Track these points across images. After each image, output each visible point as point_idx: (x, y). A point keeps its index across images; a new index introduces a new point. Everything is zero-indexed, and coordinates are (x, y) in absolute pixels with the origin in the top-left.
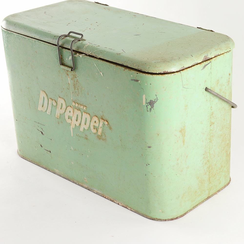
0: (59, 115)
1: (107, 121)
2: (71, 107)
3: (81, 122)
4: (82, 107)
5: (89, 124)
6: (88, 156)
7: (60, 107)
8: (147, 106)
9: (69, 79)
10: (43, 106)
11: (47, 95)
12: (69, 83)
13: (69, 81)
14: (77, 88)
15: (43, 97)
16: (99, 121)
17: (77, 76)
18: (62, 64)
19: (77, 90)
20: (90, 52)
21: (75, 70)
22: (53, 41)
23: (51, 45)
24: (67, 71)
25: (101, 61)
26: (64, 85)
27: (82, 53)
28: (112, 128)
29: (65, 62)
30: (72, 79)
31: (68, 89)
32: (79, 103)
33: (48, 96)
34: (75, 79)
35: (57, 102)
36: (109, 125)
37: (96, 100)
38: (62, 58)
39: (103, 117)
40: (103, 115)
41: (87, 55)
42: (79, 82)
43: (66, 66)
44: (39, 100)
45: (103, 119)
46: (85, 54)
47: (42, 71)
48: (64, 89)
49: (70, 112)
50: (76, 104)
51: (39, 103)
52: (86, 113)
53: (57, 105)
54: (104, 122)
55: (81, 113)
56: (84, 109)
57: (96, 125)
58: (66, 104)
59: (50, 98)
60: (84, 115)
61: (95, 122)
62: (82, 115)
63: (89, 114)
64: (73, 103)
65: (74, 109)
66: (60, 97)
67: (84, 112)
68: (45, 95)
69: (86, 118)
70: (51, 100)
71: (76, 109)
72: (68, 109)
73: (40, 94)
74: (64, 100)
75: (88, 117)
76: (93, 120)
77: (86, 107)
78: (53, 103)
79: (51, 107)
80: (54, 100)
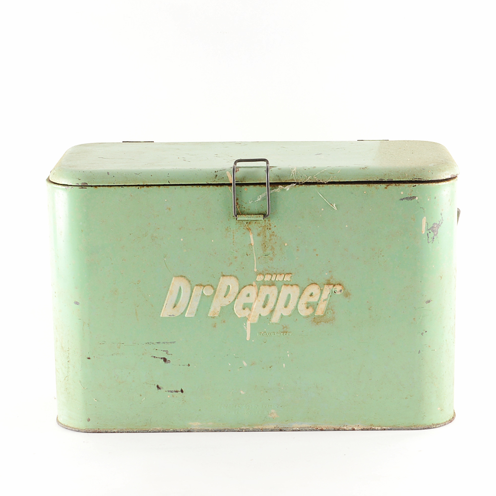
0: (219, 309)
1: (340, 285)
2: (252, 285)
3: (275, 306)
4: (280, 278)
5: (296, 303)
6: (284, 365)
7: (224, 294)
8: (428, 234)
9: (251, 236)
10: (174, 307)
11: (189, 282)
12: (251, 244)
13: (252, 238)
14: (270, 248)
15: (178, 288)
16: (321, 289)
17: (273, 226)
18: (238, 214)
19: (271, 250)
20: (308, 178)
21: (268, 217)
22: (216, 180)
23: (211, 186)
24: (247, 223)
25: (335, 185)
26: (236, 251)
27: (289, 184)
28: (350, 294)
29: (243, 209)
30: (259, 235)
31: (247, 255)
32: (275, 272)
33: (191, 282)
34: (268, 233)
35: (215, 287)
36: (344, 290)
37: (317, 255)
38: (237, 203)
39: (331, 280)
40: (332, 277)
41: (301, 184)
42: (276, 236)
43: (248, 214)
44: (166, 296)
45: (332, 284)
46: (295, 183)
47: (182, 240)
48: (236, 258)
49: (248, 295)
50: (266, 276)
51: (166, 301)
52: (290, 286)
53: (215, 292)
54: (334, 287)
55: (278, 289)
56: (285, 280)
57: (312, 300)
58: (239, 284)
59: (197, 285)
60: (285, 291)
61: (311, 295)
62: (279, 292)
63: (297, 285)
64: (258, 276)
65: (260, 286)
66: (224, 276)
67: (285, 285)
68: (182, 284)
69: (289, 295)
70: (199, 287)
71: (264, 285)
72: (245, 291)
73: (171, 285)
74: (236, 277)
75: (295, 291)
76: (307, 293)
77: (291, 275)
78: (204, 292)
79: (199, 300)
80: (207, 285)
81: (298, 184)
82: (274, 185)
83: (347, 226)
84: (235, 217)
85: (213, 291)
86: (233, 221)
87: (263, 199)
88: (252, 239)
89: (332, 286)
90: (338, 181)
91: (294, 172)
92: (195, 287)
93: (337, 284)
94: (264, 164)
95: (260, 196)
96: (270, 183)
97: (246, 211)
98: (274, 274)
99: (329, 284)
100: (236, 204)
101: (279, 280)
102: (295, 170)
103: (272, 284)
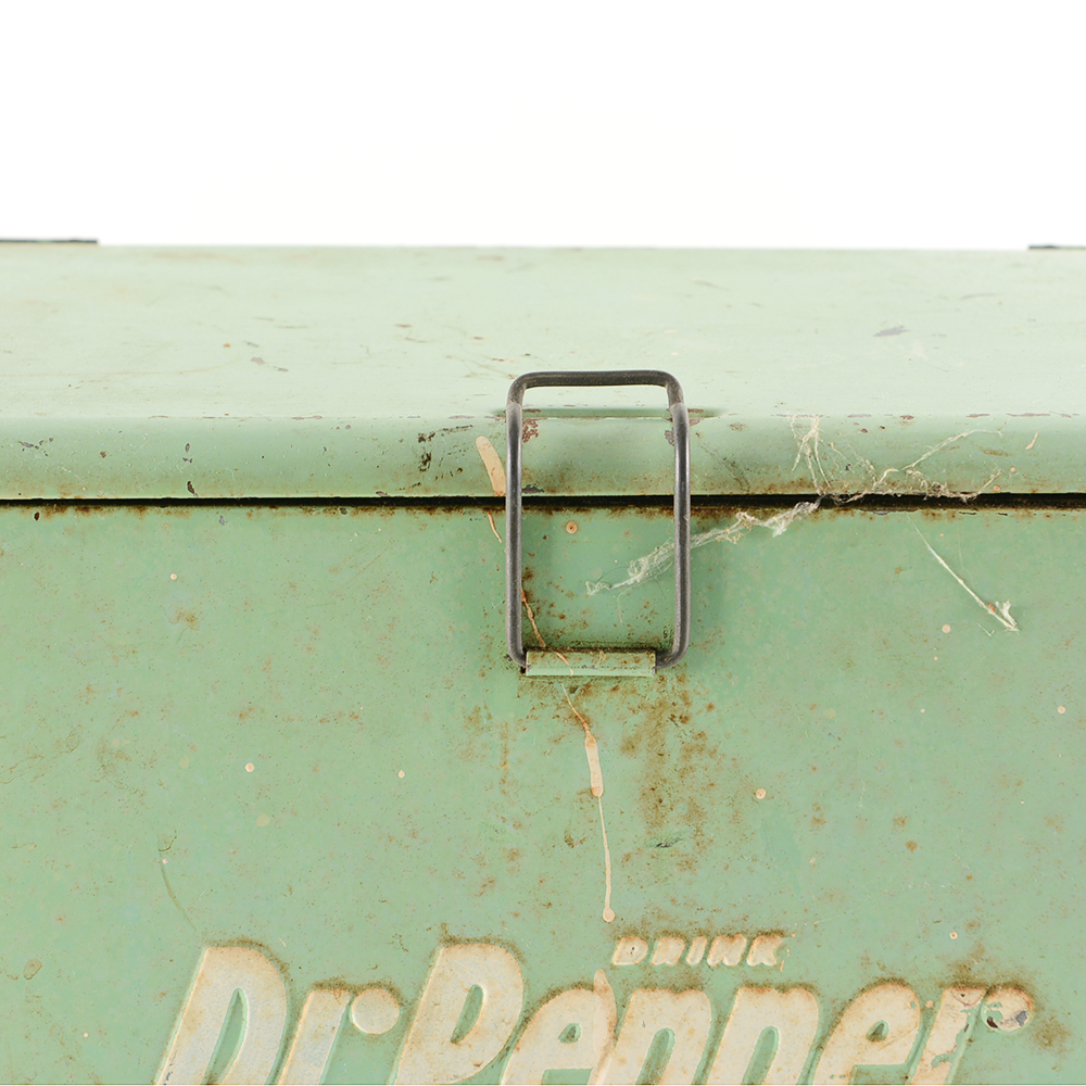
1: (1018, 988)
2: (592, 988)
4: (726, 954)
7: (450, 1028)
9: (592, 753)
11: (283, 968)
12: (591, 791)
13: (594, 762)
14: (682, 809)
15: (228, 998)
16: (923, 1009)
17: (698, 704)
18: (529, 645)
19: (688, 818)
20: (878, 474)
21: (680, 662)
22: (427, 478)
23: (401, 513)
24: (573, 690)
25: (1010, 512)
26: (518, 826)
27: (787, 501)
28: (1063, 1033)
29: (557, 624)
30: (629, 747)
31: (570, 842)
32: (703, 925)
33: (293, 971)
34: (673, 737)
35: (407, 993)
36: (1039, 1009)
37: (911, 846)
38: (526, 594)
39: (976, 966)
40: (979, 952)
41: (846, 503)
42: (712, 753)
43: (581, 648)
44: (168, 1037)
45: (977, 986)
46: (811, 498)
47: (249, 768)
48: (514, 855)
49: (570, 1035)
50: (659, 944)
51: (166, 1063)
52: (773, 990)
53: (407, 1020)
54: (991, 1000)
55: (716, 1004)
56: (749, 962)
57: (877, 1057)
58: (527, 983)
59: (320, 986)
60: (751, 1015)
61: (876, 1035)
62: (720, 1022)
63: (807, 987)
64: (620, 946)
65: (628, 991)
66: (451, 941)
67: (750, 985)
68: (252, 979)
69: (769, 1035)
70: (328, 996)
71: (649, 986)
72: (554, 1016)
73: (195, 984)
74: (512, 947)
75: (798, 1017)
76: (855, 1026)
77: (780, 941)
78: (354, 1019)
79: (326, 1058)
80: (371, 985)
81: (827, 502)
82: (716, 506)
83: (1061, 710)
84: (517, 663)
85: (396, 1013)
86: (507, 680)
87: (656, 576)
88: (595, 768)
89: (981, 992)
90: (1027, 490)
91: (811, 442)
92: (311, 996)
93: (1006, 986)
94: (656, 396)
95: (644, 561)
96: (692, 496)
97: (570, 630)
98: (701, 933)
99: (963, 983)
100: (521, 598)
101: (720, 965)
102: (813, 432)
103: (686, 982)
